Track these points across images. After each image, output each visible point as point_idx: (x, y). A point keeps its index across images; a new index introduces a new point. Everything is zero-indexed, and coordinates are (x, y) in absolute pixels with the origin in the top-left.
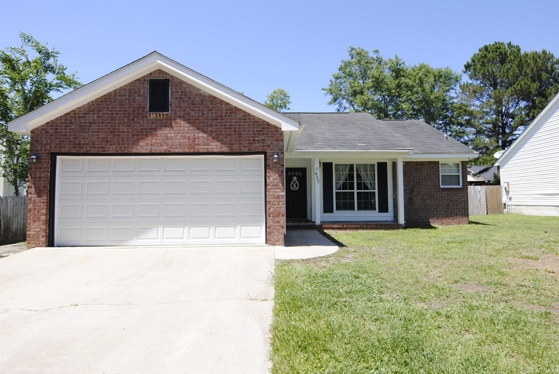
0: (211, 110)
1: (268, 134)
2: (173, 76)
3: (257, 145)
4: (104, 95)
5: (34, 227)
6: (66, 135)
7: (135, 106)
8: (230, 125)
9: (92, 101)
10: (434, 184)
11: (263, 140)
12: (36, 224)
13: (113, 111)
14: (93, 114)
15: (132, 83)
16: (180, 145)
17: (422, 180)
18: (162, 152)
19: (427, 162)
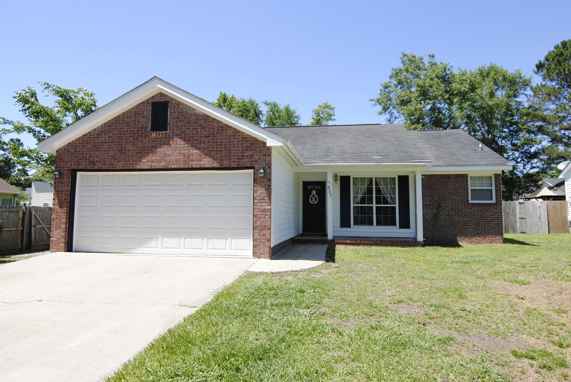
0: (204, 128)
1: (256, 150)
2: (172, 98)
3: (245, 160)
4: (114, 118)
5: (56, 234)
6: (83, 154)
7: (139, 126)
8: (221, 142)
9: (105, 124)
10: (461, 199)
11: (251, 155)
12: (58, 232)
13: (121, 131)
14: (105, 135)
15: (137, 106)
16: (176, 161)
17: (448, 195)
18: (161, 167)
19: (454, 175)
